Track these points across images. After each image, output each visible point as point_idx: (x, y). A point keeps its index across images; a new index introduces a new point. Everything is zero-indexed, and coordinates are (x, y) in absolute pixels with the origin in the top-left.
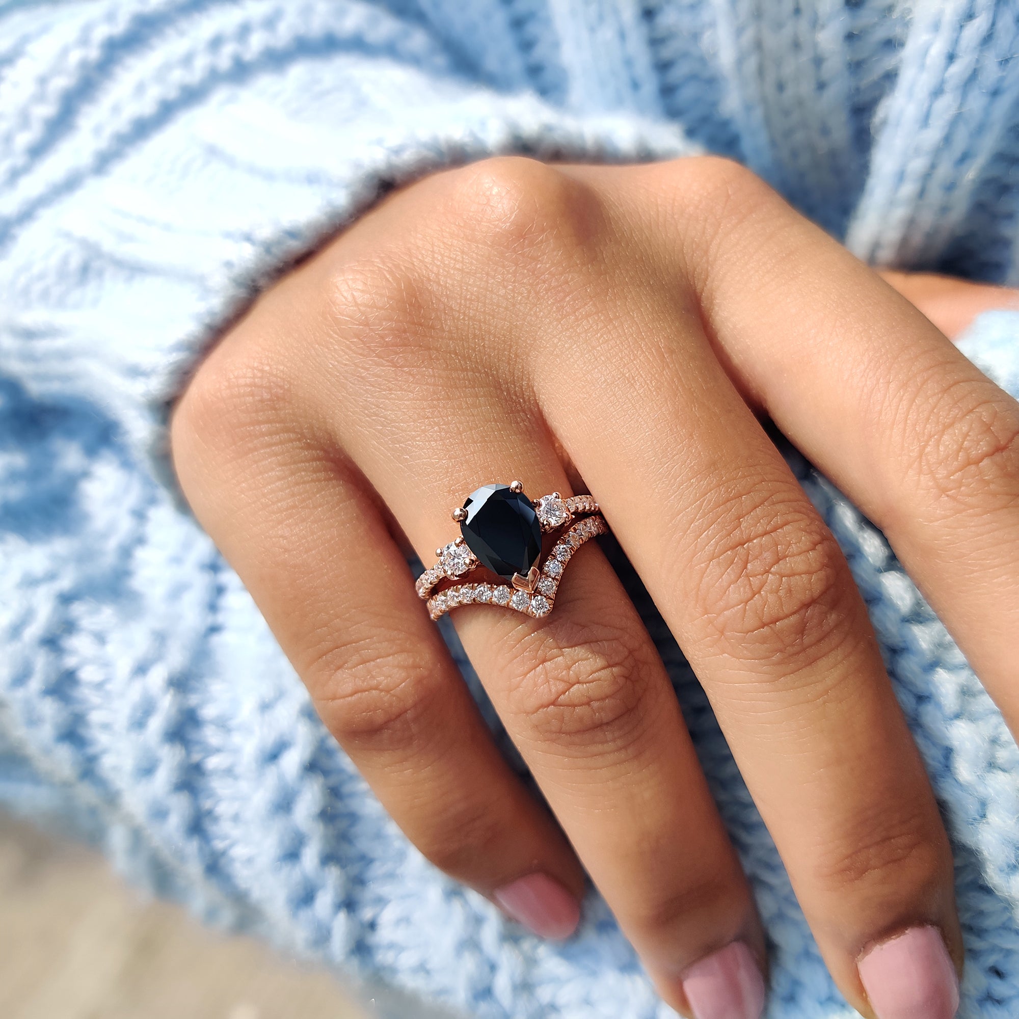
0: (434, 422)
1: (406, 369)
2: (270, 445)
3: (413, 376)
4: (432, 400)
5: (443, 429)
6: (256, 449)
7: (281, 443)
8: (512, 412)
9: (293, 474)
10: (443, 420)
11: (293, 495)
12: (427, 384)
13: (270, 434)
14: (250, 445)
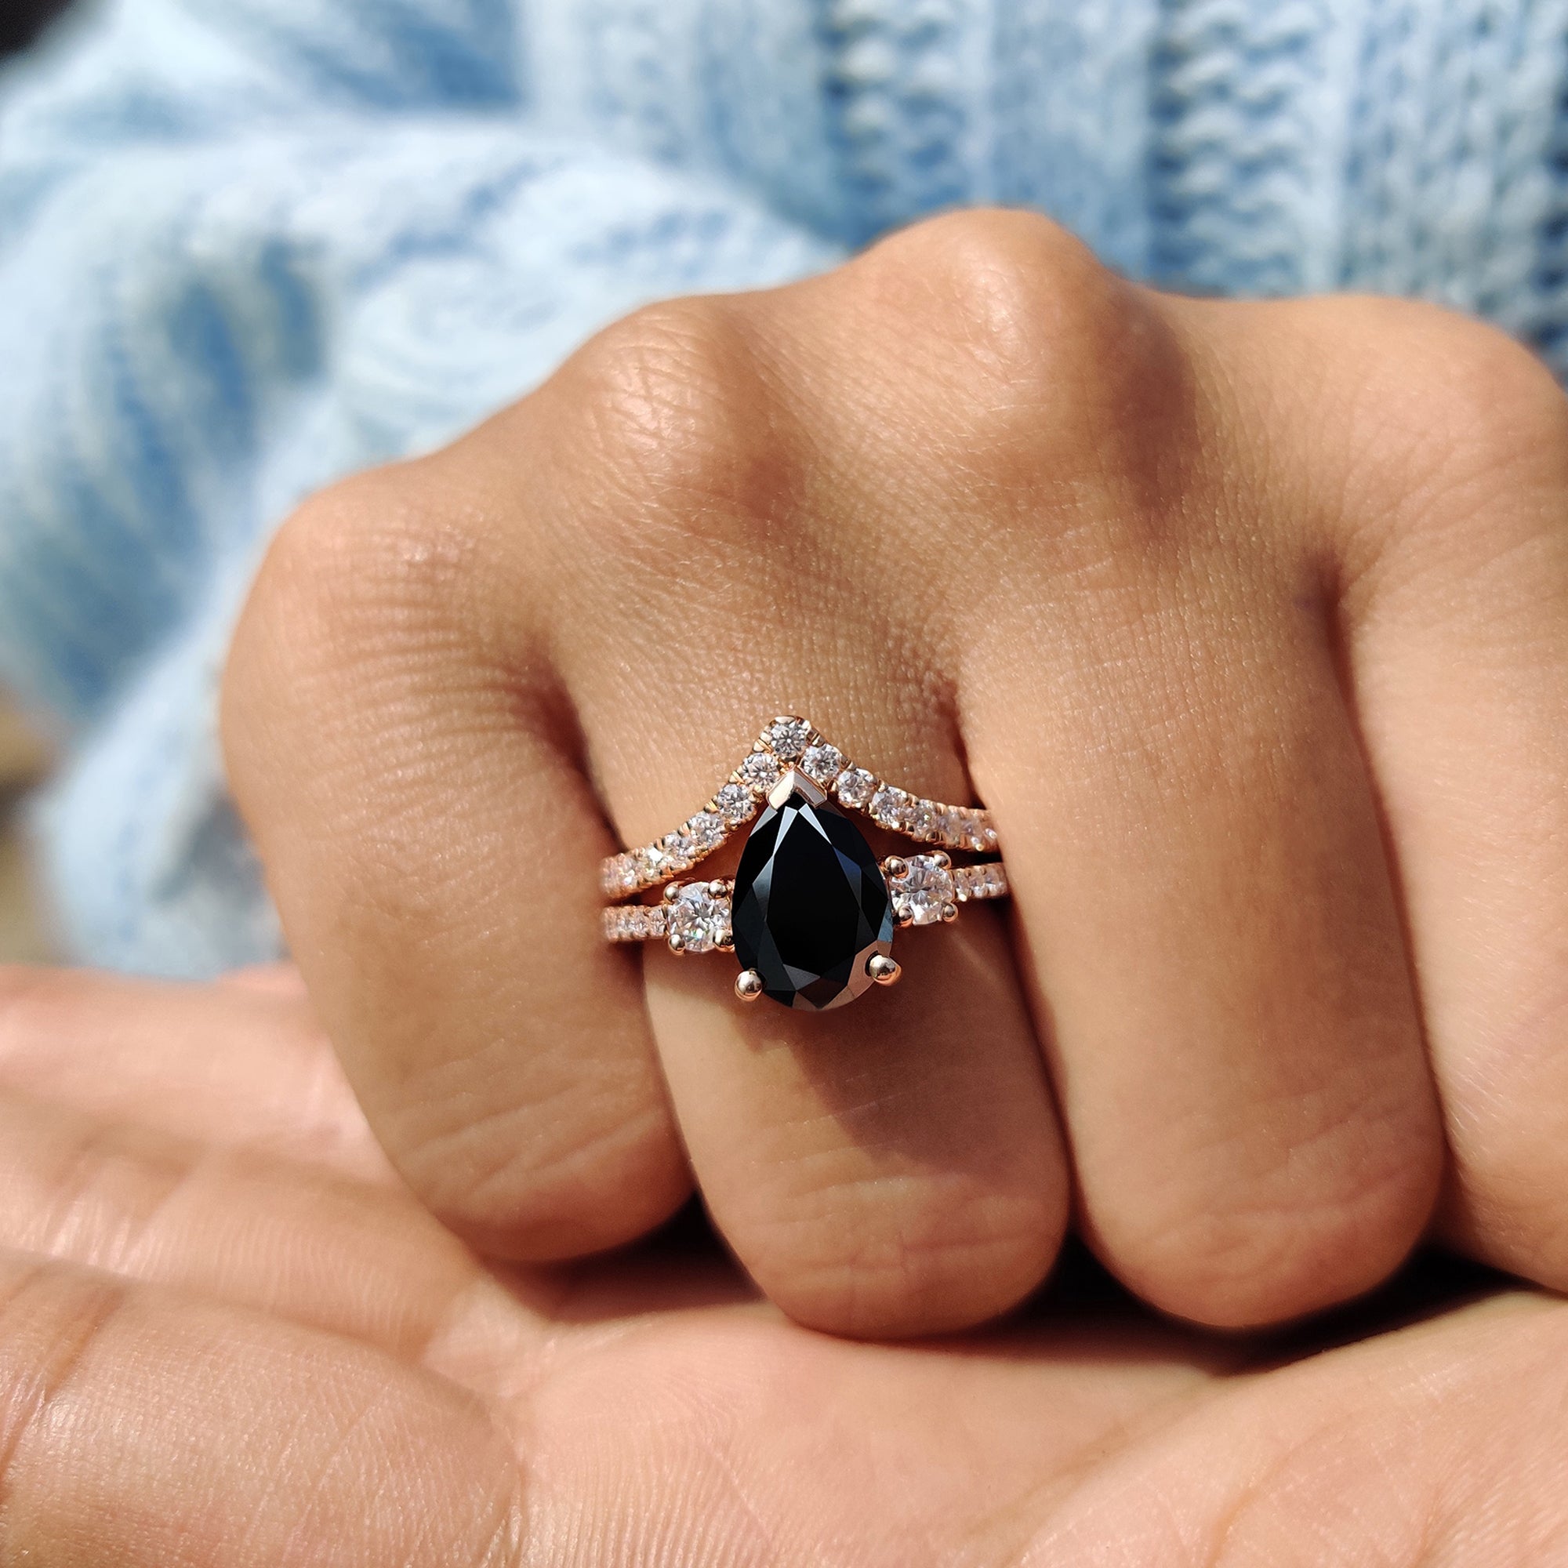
0: (745, 661)
1: (713, 541)
2: (403, 650)
3: (723, 558)
4: (749, 616)
5: (758, 680)
6: (374, 654)
7: (428, 647)
8: (894, 679)
9: (435, 712)
10: (762, 662)
11: (428, 757)
12: (747, 582)
13: (410, 628)
14: (365, 645)
